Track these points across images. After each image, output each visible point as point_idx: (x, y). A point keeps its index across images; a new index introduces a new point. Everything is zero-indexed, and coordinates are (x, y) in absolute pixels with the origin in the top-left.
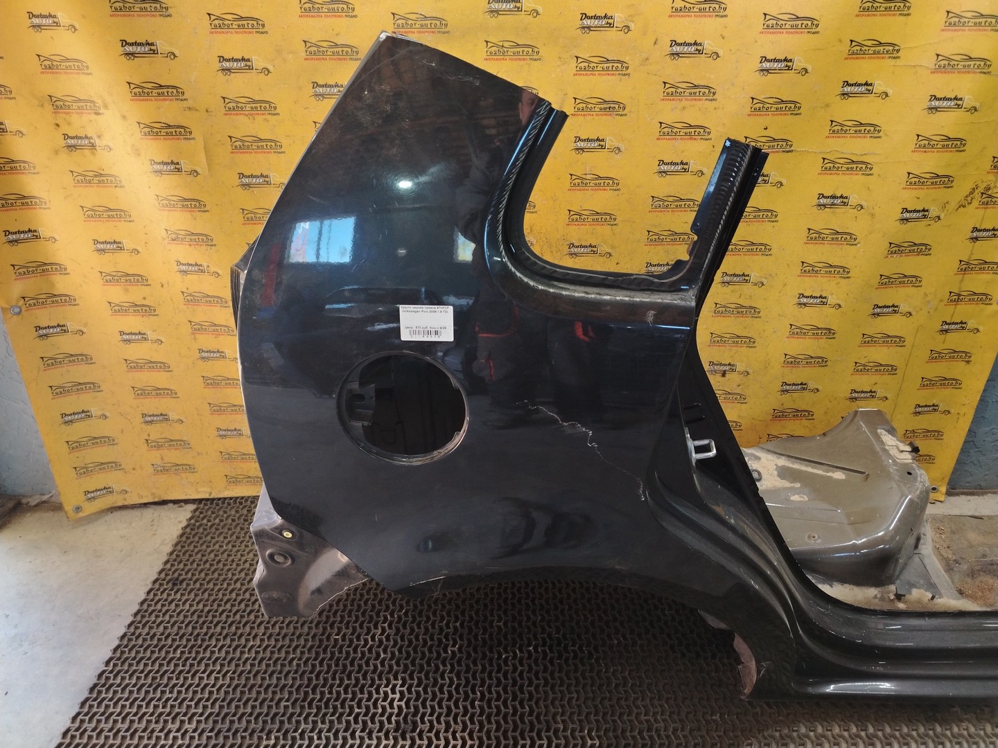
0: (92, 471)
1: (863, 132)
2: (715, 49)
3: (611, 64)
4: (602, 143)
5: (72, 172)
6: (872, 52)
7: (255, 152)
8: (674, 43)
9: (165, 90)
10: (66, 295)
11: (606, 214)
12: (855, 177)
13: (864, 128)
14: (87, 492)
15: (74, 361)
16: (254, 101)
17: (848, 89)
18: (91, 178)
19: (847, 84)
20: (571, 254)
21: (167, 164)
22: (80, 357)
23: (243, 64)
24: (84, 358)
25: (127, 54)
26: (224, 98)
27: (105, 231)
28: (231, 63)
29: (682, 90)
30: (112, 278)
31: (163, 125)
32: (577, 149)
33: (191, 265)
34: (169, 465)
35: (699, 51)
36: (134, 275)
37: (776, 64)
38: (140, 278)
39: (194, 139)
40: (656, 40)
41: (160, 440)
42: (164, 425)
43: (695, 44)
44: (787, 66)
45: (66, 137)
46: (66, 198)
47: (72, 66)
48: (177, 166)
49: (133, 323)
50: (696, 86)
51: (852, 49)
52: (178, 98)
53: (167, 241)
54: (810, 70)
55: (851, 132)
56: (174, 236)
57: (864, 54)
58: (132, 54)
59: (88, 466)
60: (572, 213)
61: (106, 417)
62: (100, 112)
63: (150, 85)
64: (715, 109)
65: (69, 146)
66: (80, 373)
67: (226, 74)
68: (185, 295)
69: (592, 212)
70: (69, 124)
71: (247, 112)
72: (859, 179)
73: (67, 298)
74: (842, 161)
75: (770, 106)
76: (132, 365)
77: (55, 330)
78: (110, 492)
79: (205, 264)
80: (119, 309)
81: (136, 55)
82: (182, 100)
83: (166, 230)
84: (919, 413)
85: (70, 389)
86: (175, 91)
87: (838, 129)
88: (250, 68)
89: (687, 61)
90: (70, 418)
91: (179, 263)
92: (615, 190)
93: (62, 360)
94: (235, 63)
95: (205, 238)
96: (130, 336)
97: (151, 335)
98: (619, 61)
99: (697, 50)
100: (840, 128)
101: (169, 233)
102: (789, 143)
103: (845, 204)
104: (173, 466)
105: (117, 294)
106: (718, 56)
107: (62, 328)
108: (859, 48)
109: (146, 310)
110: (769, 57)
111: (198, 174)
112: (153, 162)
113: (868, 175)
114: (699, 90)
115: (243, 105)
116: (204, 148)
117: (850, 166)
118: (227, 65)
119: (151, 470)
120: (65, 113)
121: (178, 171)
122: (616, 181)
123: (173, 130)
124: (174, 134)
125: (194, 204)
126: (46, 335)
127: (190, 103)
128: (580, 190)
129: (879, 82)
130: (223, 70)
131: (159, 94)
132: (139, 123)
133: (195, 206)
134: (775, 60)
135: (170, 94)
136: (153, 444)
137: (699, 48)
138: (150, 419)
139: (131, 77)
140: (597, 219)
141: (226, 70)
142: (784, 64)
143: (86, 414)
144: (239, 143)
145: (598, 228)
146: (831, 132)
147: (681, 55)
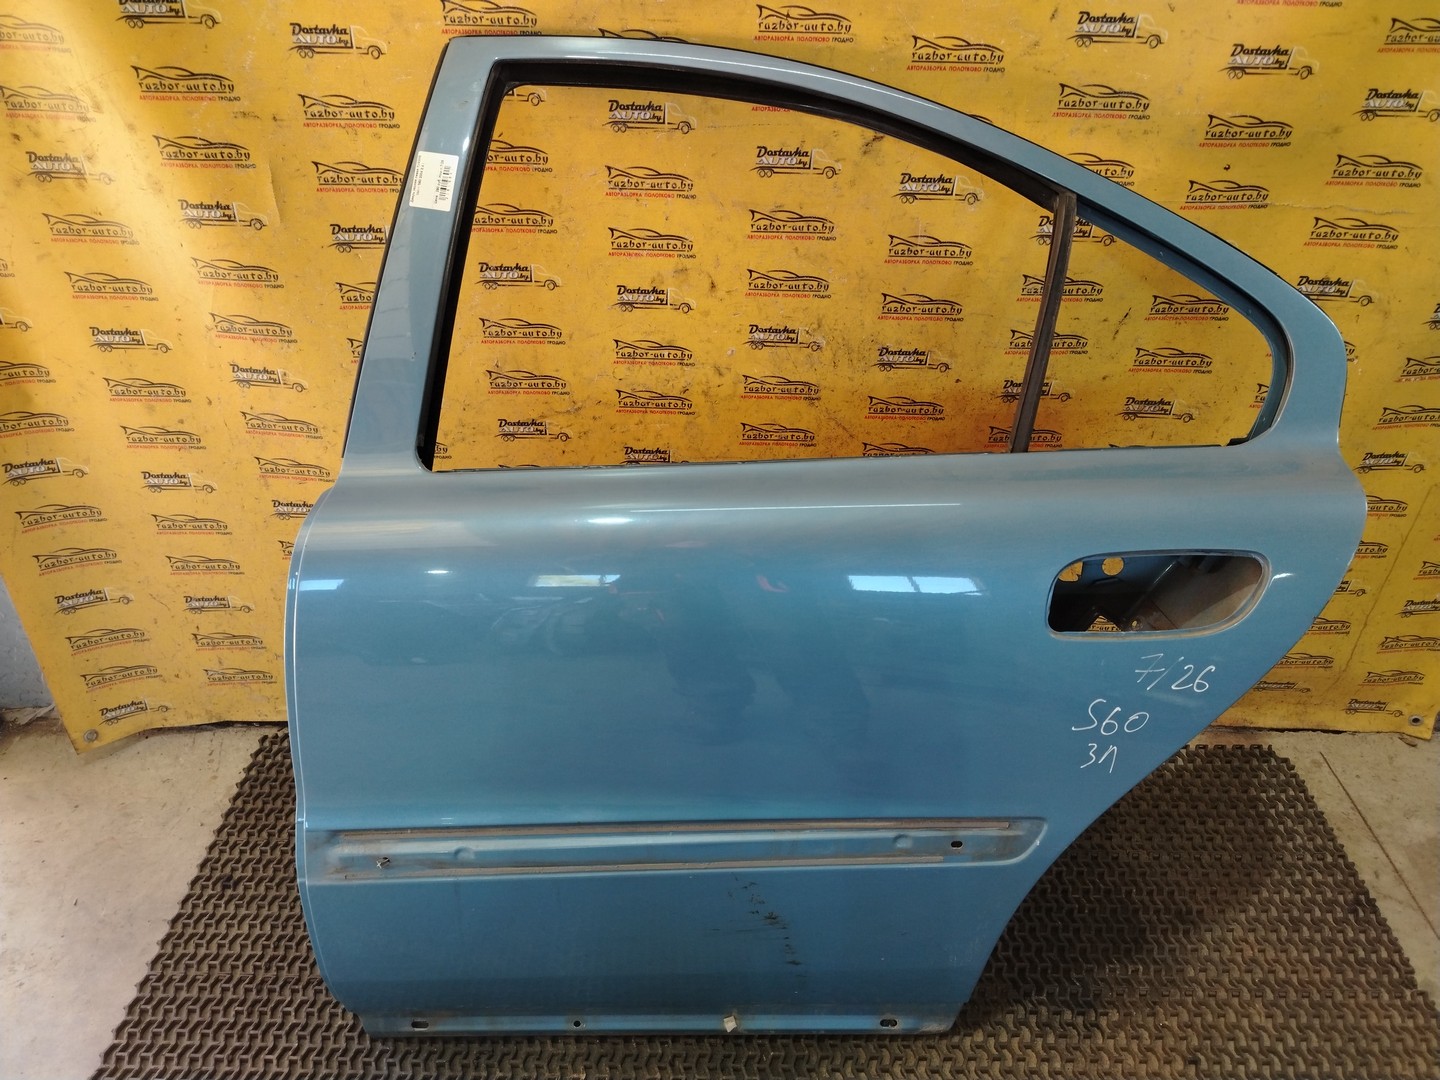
0: (110, 679)
1: (1390, 175)
2: (1155, 30)
3: (974, 52)
4: (947, 185)
5: (46, 216)
6: (1426, 41)
7: (360, 190)
8: (1085, 17)
9: (200, 83)
10: (52, 415)
11: (946, 302)
12: (1366, 251)
13: (1393, 169)
14: (105, 711)
15: (72, 516)
16: (356, 104)
17: (1376, 103)
18: (81, 227)
19: (1375, 93)
20: (883, 365)
21: (209, 207)
22: (81, 511)
23: (335, 38)
24: (90, 513)
25: (130, 17)
26: (303, 97)
27: (110, 313)
28: (314, 36)
29: (1092, 100)
30: (126, 390)
31: (200, 142)
32: (905, 195)
33: (255, 371)
34: (231, 671)
35: (1128, 31)
36: (162, 385)
37: (1259, 58)
38: (172, 390)
39: (253, 166)
40: (1056, 11)
41: (215, 636)
42: (221, 613)
43: (1123, 19)
44: (1277, 62)
45: (33, 157)
46: (41, 258)
47: (36, 37)
48: (227, 212)
49: (164, 459)
50: (1115, 92)
51: (1393, 34)
52: (223, 95)
53: (214, 333)
54: (1316, 69)
55: (1371, 175)
56: (225, 325)
57: (1413, 43)
58: (139, 17)
59: (104, 672)
60: (889, 299)
61: (129, 601)
62: (89, 116)
63: (173, 73)
64: (1146, 132)
65: (39, 173)
66: (84, 535)
67: (306, 54)
68: (248, 417)
69: (922, 299)
70: (37, 135)
71: (343, 122)
72: (1371, 254)
73: (54, 420)
74: (1347, 224)
75: (1238, 130)
76: (166, 523)
77: (37, 469)
78: (142, 708)
79: (280, 371)
80: (138, 438)
81: (146, 19)
82: (230, 100)
83: (213, 315)
84: (1411, 613)
85: (68, 558)
86: (217, 83)
87: (1348, 170)
88: (348, 46)
89: (1104, 49)
90: (70, 602)
91: (235, 367)
92: (964, 264)
93: (51, 515)
94: (321, 37)
95: (278, 329)
96: (161, 480)
97: (193, 478)
98: (987, 47)
99: (1124, 30)
100: (1352, 168)
101: (218, 319)
102: (1263, 193)
103: (1342, 294)
104: (238, 673)
105: (136, 414)
106: (1159, 42)
107: (50, 467)
108: (1404, 33)
109: (184, 440)
110: (1248, 46)
111: (263, 225)
112: (185, 204)
113: (1388, 248)
114: (1120, 100)
115: (337, 110)
116: (273, 182)
117: (1360, 232)
118: (307, 39)
119: (204, 677)
120: (28, 116)
121: (230, 220)
122: (966, 250)
123: (217, 151)
124: (219, 157)
125: (257, 275)
126: (23, 478)
127: (244, 105)
128: (905, 262)
129: (1431, 92)
130: (300, 47)
131: (189, 88)
132: (157, 138)
133: (260, 277)
134: (1259, 52)
135: (209, 90)
136: (205, 641)
137: (1128, 26)
138: (197, 605)
139: (139, 57)
140: (930, 311)
141: (306, 47)
142: (1272, 58)
143: (97, 596)
144: (331, 174)
145: (930, 324)
146: (1336, 174)
147: (1095, 39)
